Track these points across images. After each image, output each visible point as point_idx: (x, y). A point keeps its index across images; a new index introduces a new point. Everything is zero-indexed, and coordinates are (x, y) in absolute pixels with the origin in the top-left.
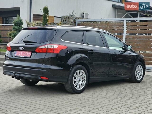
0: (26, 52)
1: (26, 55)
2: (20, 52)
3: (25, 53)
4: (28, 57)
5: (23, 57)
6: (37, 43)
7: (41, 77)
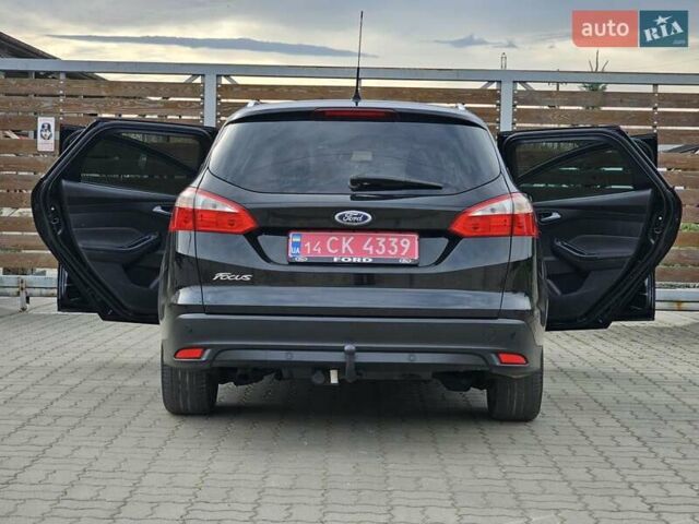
0: (381, 239)
1: (386, 252)
2: (333, 237)
3: (375, 245)
4: (404, 261)
5: (370, 260)
6: (440, 188)
7: (501, 355)
